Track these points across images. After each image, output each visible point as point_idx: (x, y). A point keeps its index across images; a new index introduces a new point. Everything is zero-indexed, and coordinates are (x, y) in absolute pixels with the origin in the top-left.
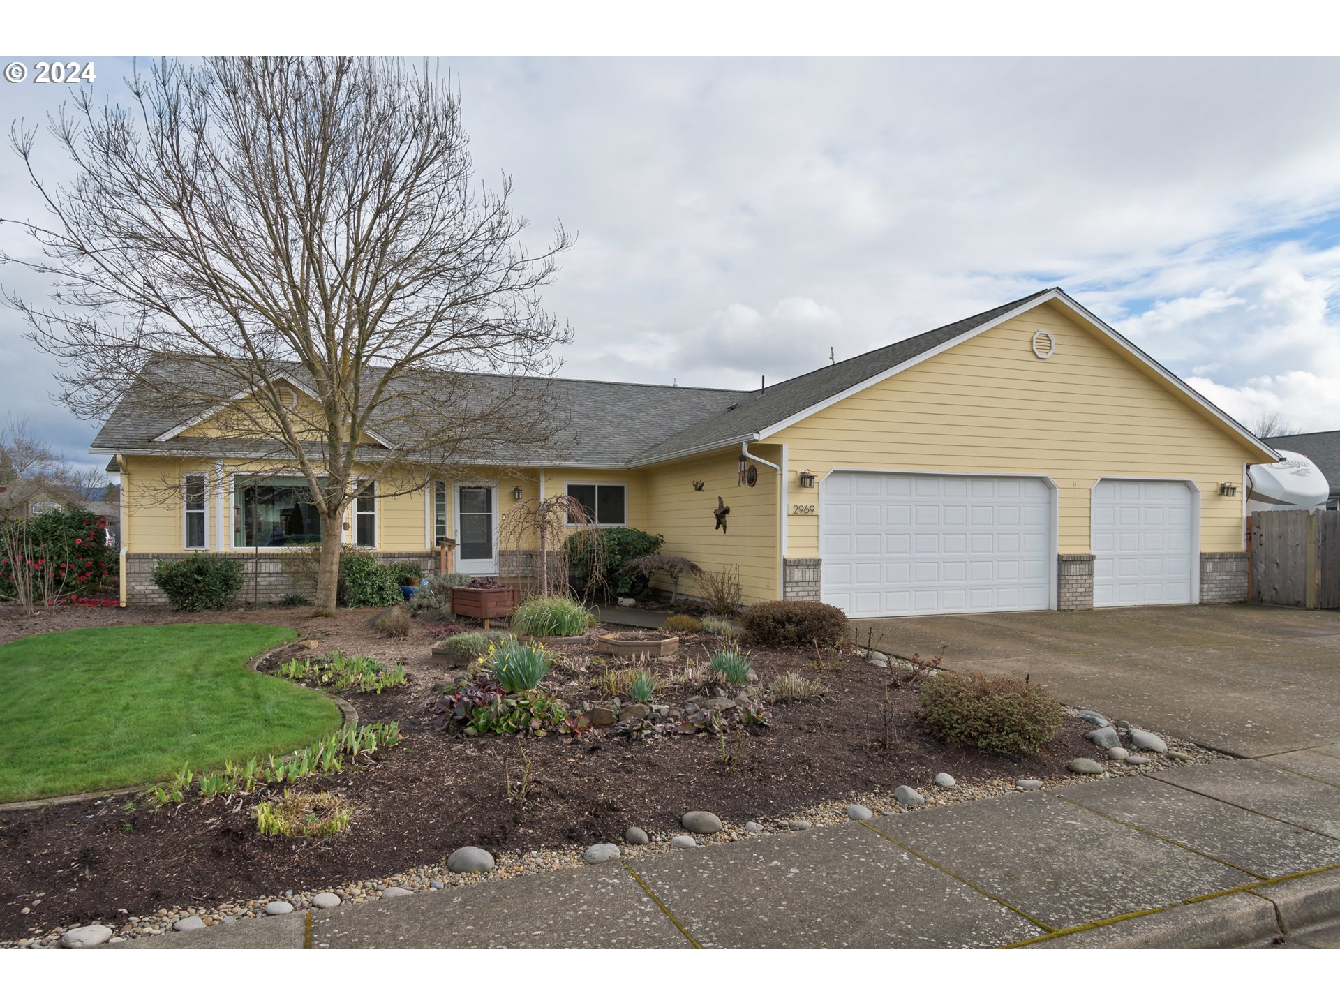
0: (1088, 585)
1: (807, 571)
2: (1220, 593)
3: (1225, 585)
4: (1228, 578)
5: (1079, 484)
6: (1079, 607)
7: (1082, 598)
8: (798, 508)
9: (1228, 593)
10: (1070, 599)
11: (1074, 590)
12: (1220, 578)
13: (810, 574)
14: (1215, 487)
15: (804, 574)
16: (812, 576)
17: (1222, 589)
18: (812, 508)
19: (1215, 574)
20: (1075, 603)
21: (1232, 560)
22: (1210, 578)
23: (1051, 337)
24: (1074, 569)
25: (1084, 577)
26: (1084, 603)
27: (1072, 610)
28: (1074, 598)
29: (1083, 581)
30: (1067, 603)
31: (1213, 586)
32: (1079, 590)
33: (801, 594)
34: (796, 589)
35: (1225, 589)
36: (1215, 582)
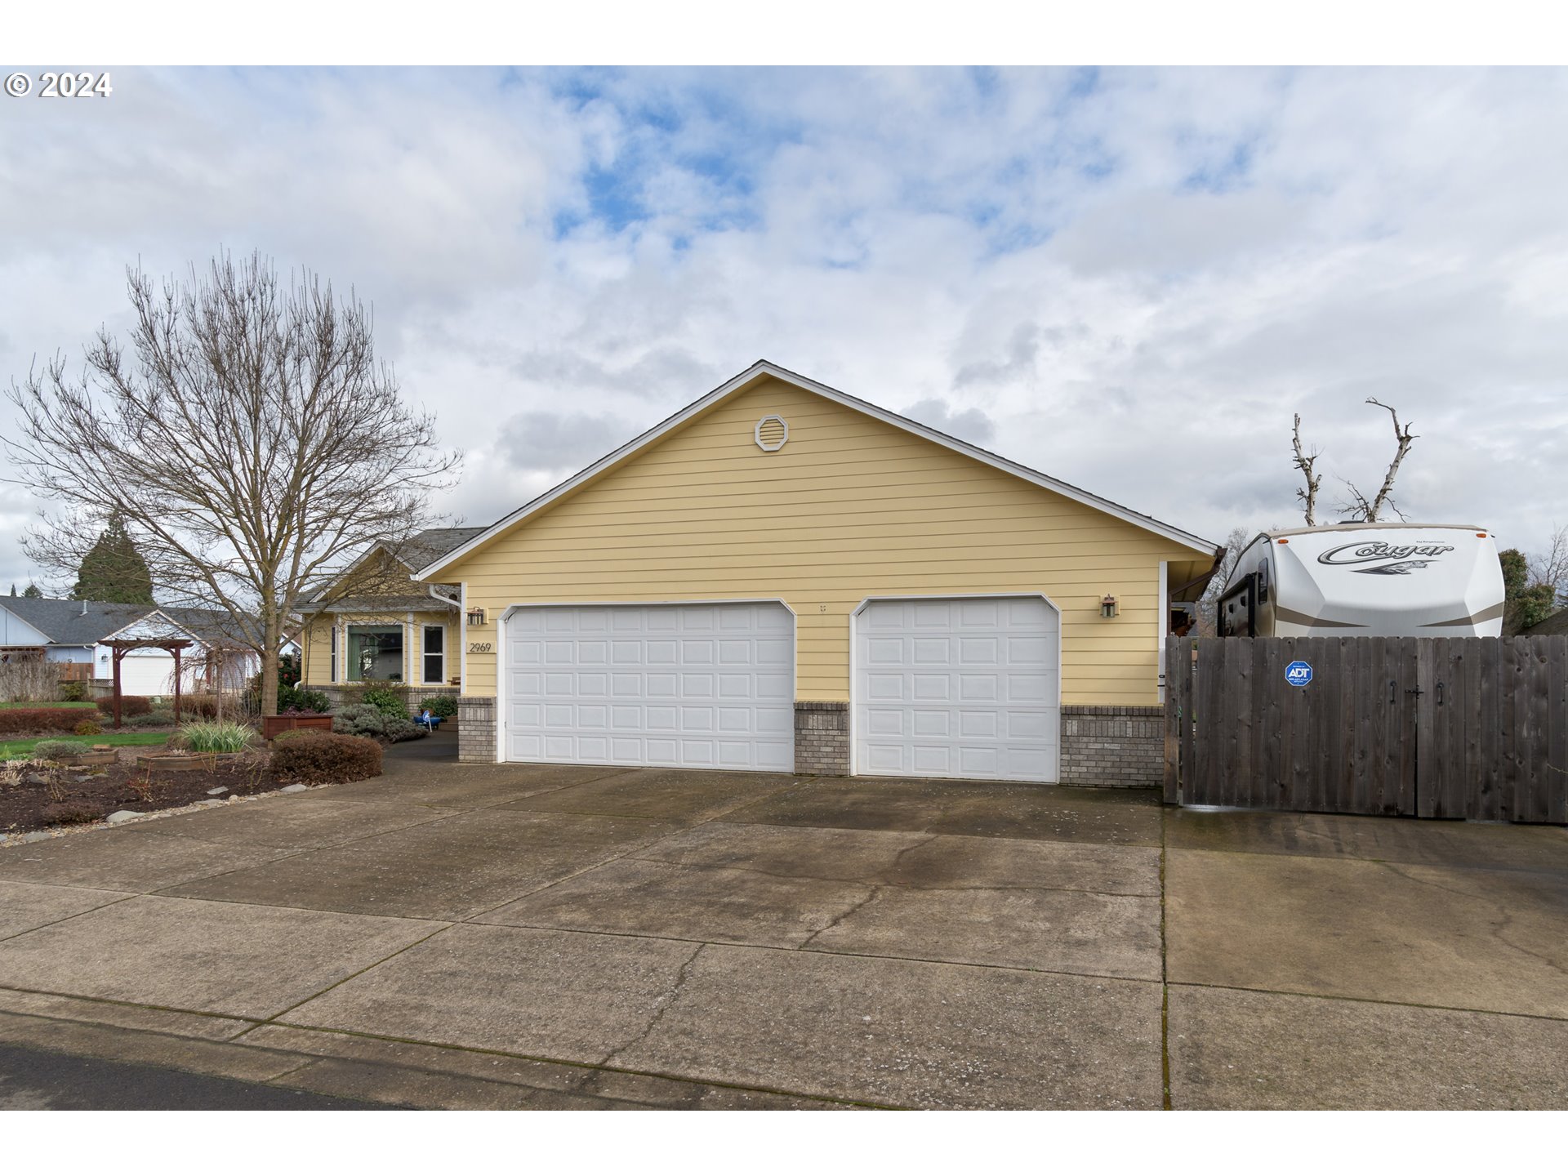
0: (838, 744)
1: (479, 711)
2: (1100, 770)
3: (1107, 758)
4: (1116, 747)
5: (830, 609)
6: (823, 772)
7: (830, 761)
8: (474, 646)
9: (1117, 771)
10: (809, 760)
11: (817, 749)
12: (1099, 746)
13: (481, 714)
14: (1094, 603)
15: (475, 713)
16: (483, 715)
17: (1103, 764)
18: (489, 646)
19: (1085, 739)
20: (817, 766)
21: (1122, 718)
22: (1075, 746)
23: (783, 421)
24: (814, 721)
25: (831, 733)
26: (832, 766)
27: (813, 775)
28: (816, 760)
29: (830, 738)
30: (805, 765)
31: (1081, 757)
32: (824, 749)
33: (473, 733)
34: (468, 728)
35: (1109, 764)
36: (1086, 752)
